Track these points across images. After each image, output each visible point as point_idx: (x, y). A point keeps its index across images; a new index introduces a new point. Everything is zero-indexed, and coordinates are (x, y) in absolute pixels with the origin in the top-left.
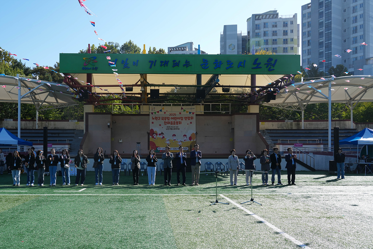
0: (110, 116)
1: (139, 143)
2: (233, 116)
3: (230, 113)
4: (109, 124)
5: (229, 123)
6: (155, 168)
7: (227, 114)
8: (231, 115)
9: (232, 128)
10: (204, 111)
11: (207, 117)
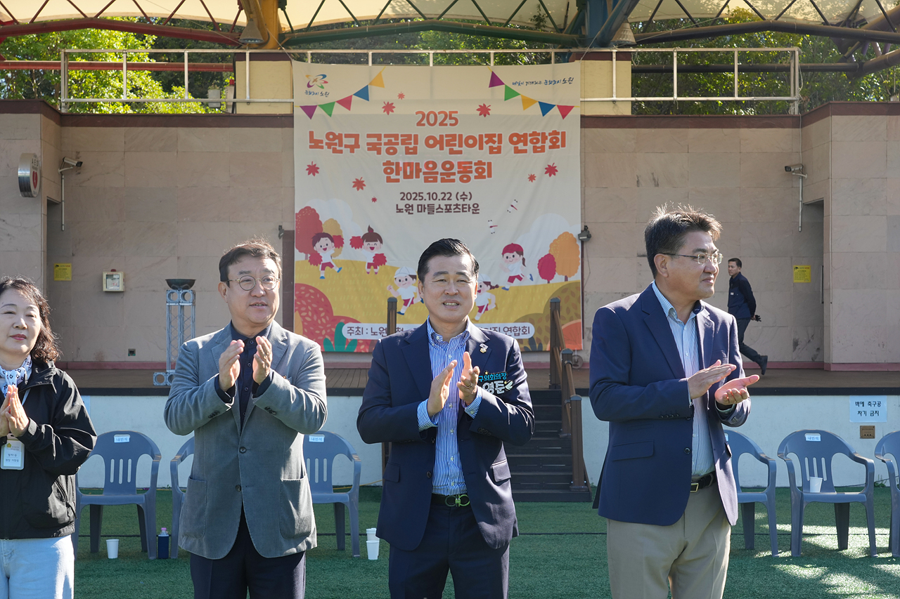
0: (34, 121)
1: (188, 284)
2: (815, 128)
3: (794, 110)
4: (24, 172)
5: (788, 169)
7: (770, 117)
8: (802, 121)
9: (809, 200)
10: (633, 99)
11: (653, 130)
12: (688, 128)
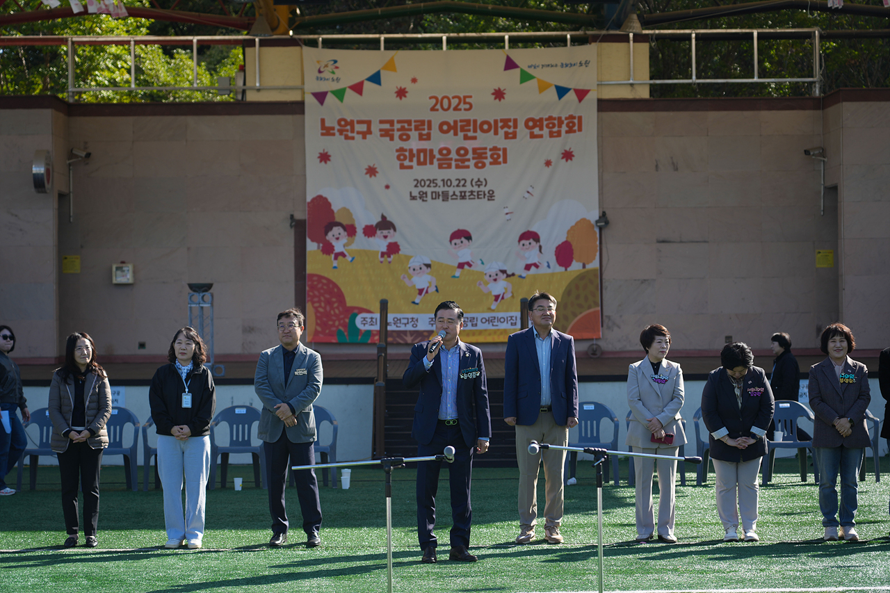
0: (47, 114)
1: (207, 287)
2: (831, 110)
3: (817, 92)
4: (38, 169)
5: (807, 152)
6: (203, 444)
7: (797, 99)
8: (820, 104)
9: (829, 184)
10: (652, 82)
11: (671, 114)
12: (707, 110)
